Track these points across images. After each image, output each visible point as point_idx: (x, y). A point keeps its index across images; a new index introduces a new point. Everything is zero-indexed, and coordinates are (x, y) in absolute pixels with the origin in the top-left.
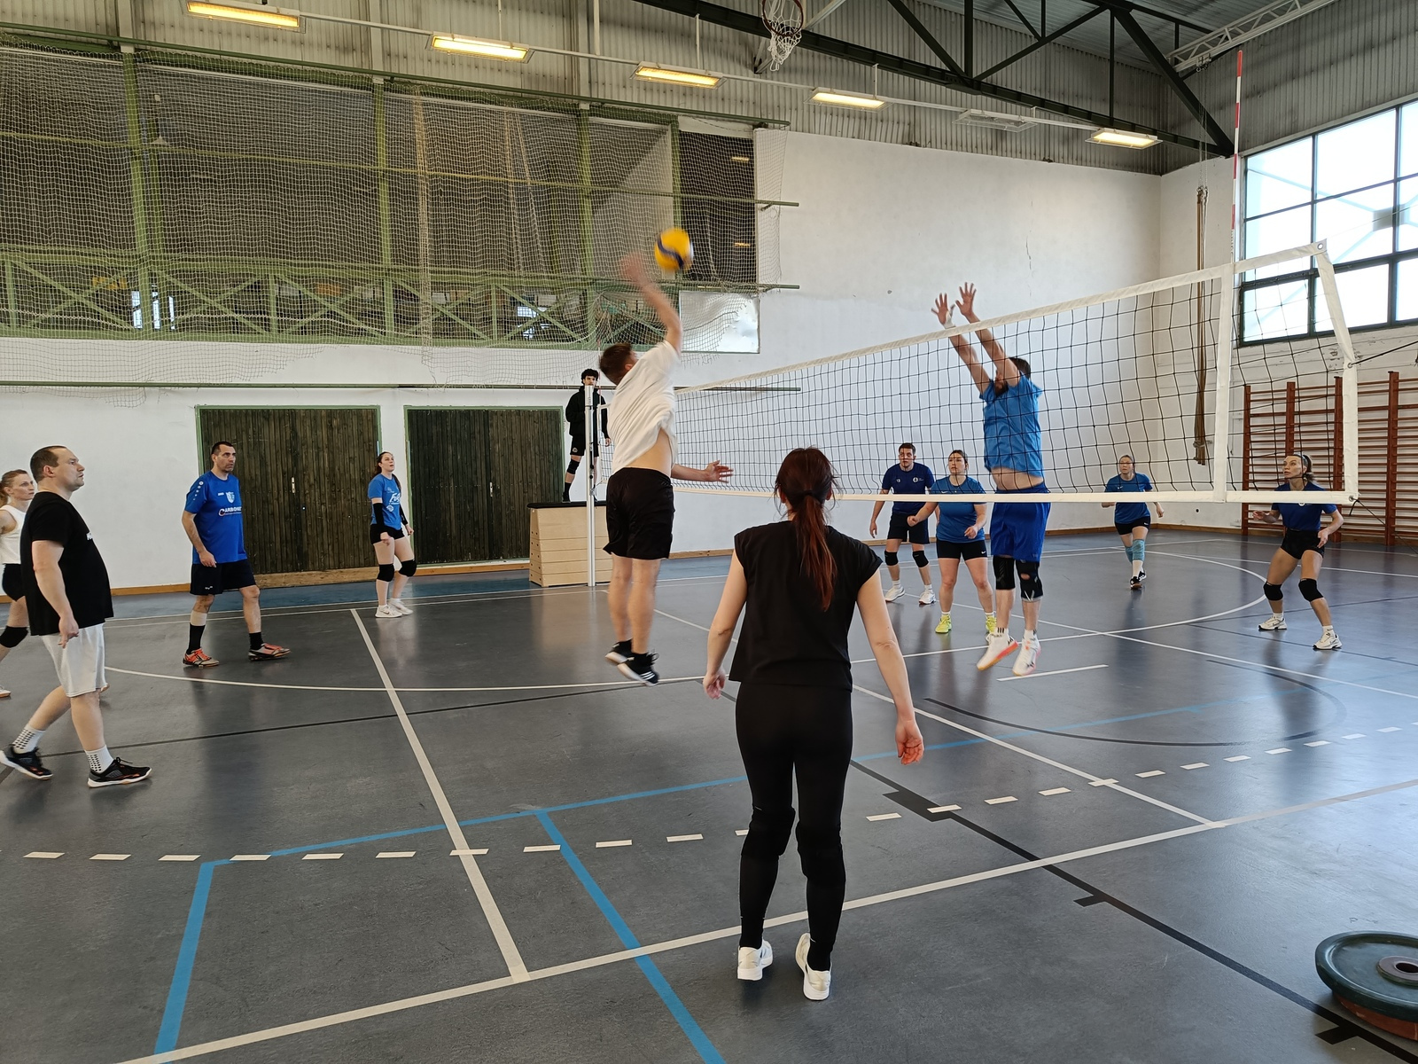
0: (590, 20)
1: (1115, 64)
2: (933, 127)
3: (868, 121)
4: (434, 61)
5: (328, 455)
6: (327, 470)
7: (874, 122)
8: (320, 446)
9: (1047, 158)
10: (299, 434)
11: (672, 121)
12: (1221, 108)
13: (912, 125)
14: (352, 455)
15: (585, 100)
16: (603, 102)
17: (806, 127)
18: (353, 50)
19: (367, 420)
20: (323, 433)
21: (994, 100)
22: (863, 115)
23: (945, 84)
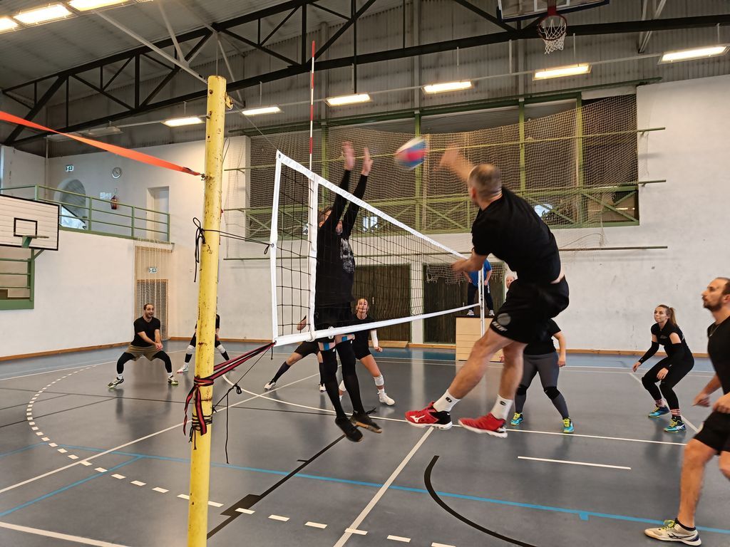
6: (387, 294)
8: (385, 283)
10: (376, 277)
11: (578, 95)
14: (398, 287)
15: (521, 96)
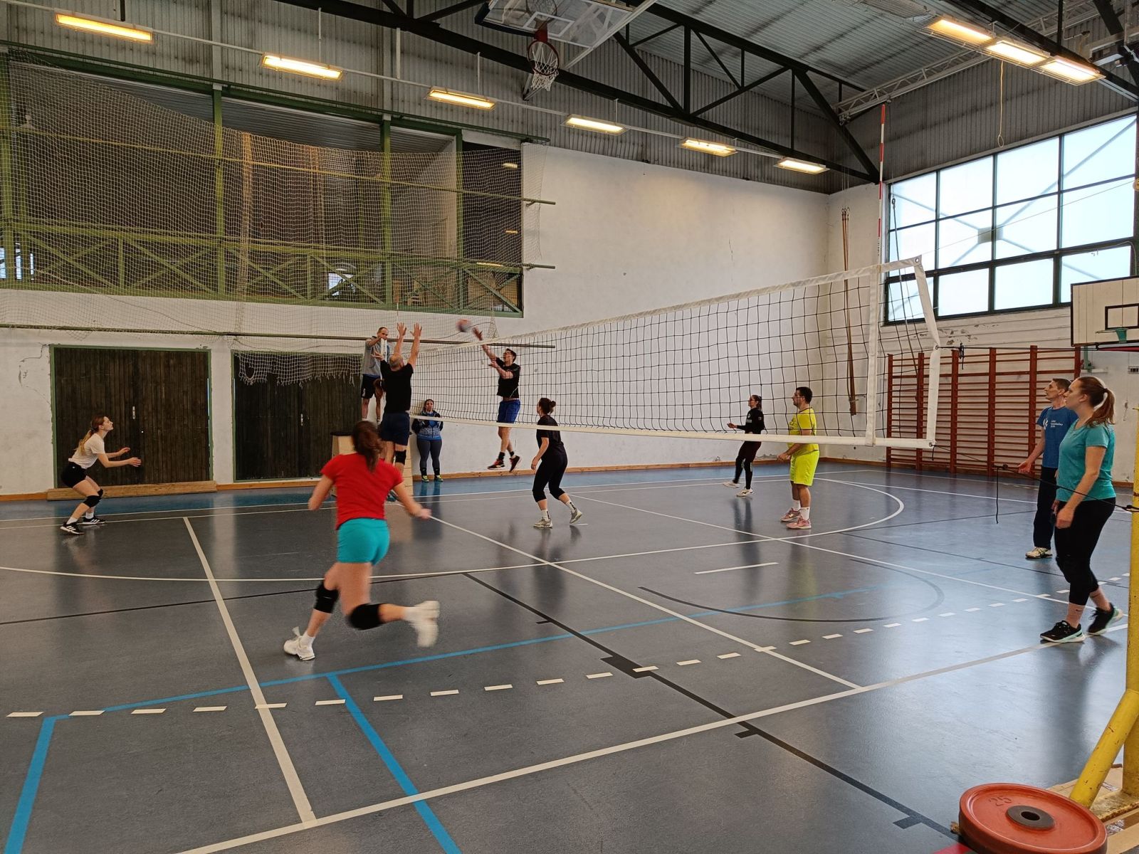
0: (393, 51)
1: (795, 110)
2: (660, 149)
3: (611, 141)
4: (264, 74)
5: (165, 389)
6: (163, 401)
7: (615, 143)
8: (159, 381)
9: (745, 177)
10: (140, 371)
12: (872, 148)
13: (645, 146)
14: (185, 389)
16: (402, 115)
17: (562, 144)
18: (198, 62)
19: (199, 360)
20: (161, 371)
21: (707, 132)
22: (607, 137)
23: (669, 118)
